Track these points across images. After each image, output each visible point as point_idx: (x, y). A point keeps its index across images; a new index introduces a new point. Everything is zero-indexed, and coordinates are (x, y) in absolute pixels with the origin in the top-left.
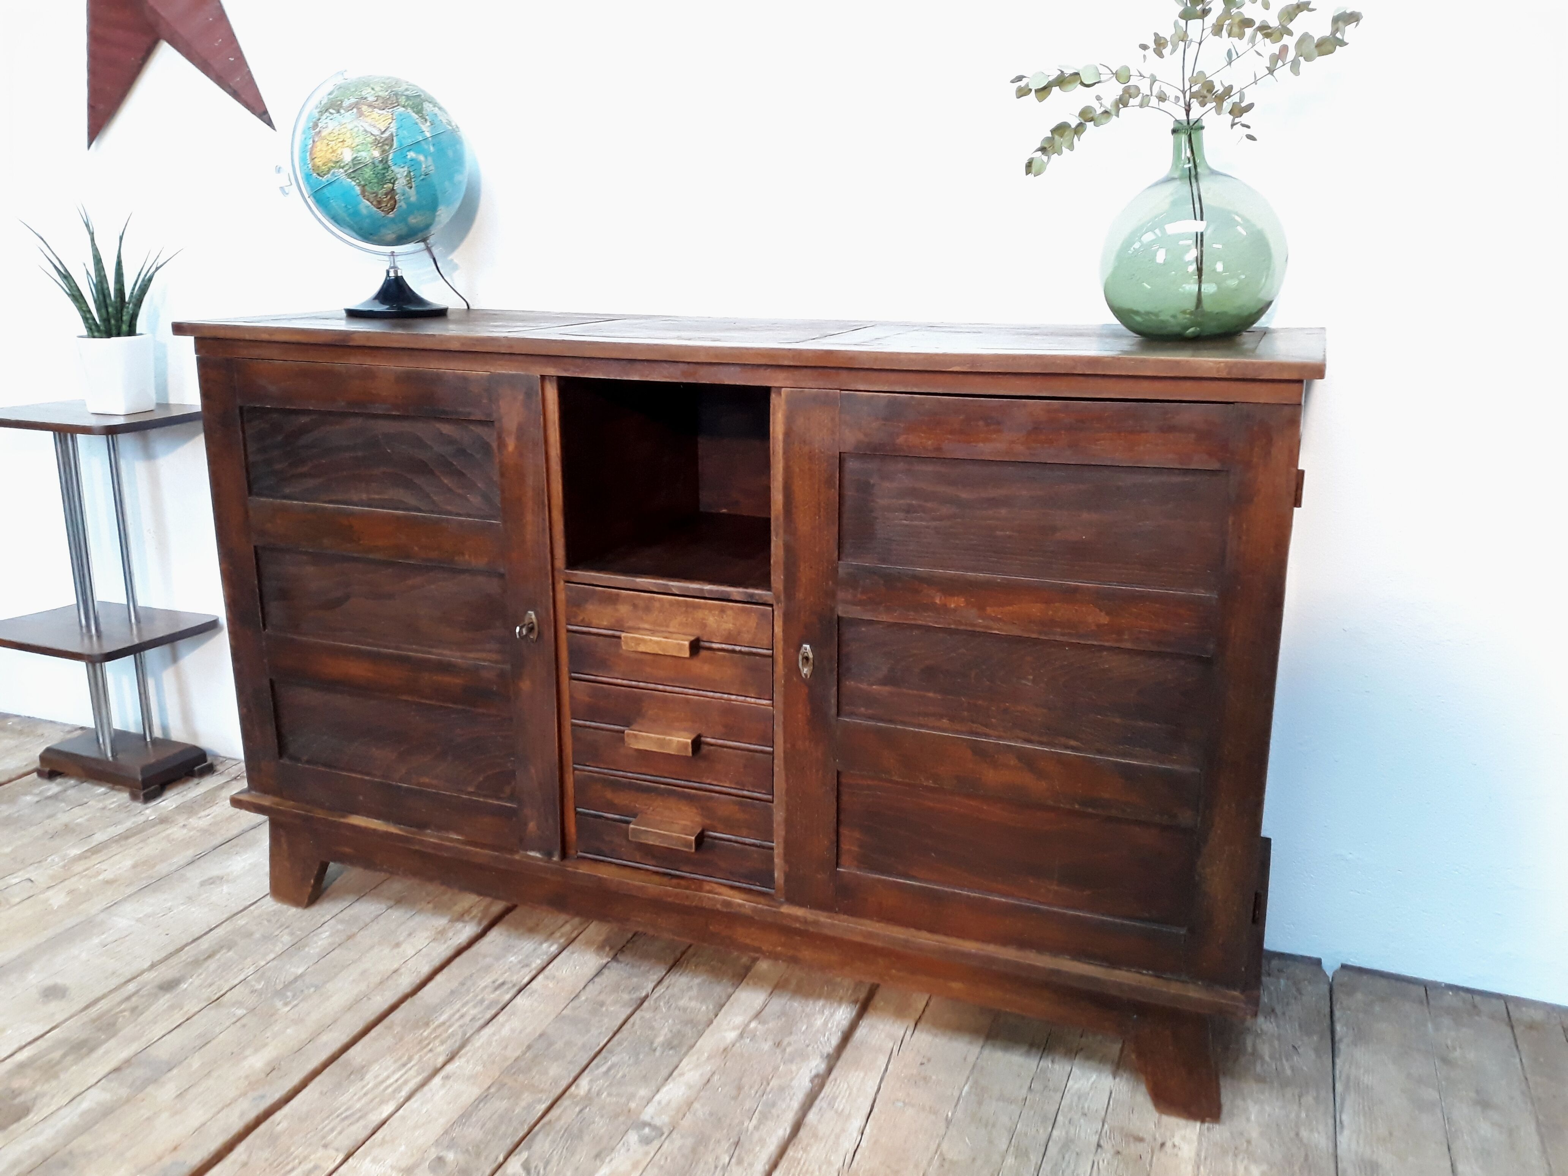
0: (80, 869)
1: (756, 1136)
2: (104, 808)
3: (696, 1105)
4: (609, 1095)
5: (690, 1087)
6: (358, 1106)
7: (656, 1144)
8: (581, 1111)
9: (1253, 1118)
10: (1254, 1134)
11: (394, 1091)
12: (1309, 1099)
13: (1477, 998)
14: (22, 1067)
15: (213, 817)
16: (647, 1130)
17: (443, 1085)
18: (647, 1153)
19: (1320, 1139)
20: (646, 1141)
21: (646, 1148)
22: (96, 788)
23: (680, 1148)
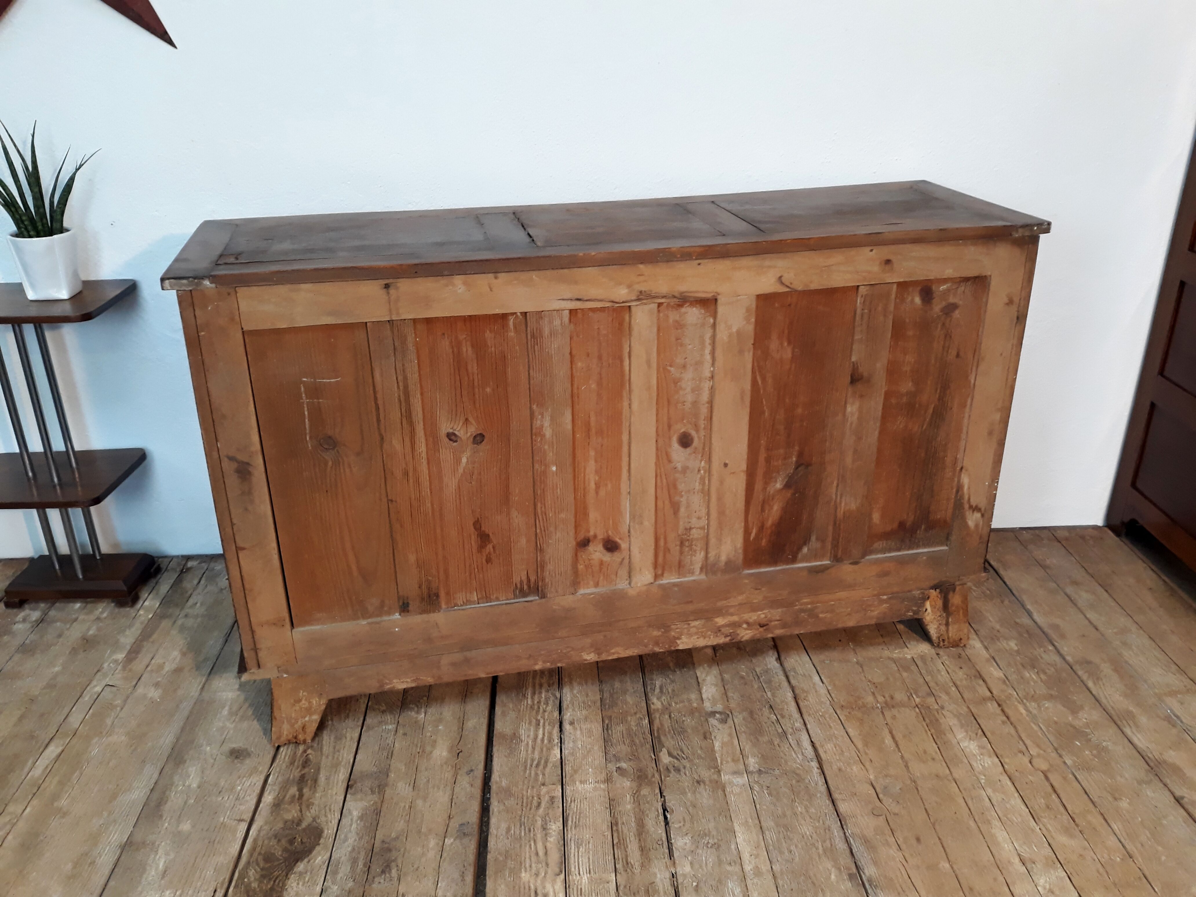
0: (142, 666)
1: (777, 699)
2: (98, 619)
3: (730, 694)
4: (676, 703)
5: (716, 685)
6: (536, 755)
7: (730, 721)
8: (670, 716)
9: (991, 619)
10: (998, 627)
11: (550, 741)
12: (1006, 602)
13: (1037, 532)
14: (277, 805)
15: (202, 604)
16: (718, 716)
17: (575, 729)
18: (731, 727)
19: (1025, 620)
20: (724, 721)
21: (727, 724)
22: (71, 605)
23: (744, 719)
